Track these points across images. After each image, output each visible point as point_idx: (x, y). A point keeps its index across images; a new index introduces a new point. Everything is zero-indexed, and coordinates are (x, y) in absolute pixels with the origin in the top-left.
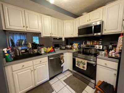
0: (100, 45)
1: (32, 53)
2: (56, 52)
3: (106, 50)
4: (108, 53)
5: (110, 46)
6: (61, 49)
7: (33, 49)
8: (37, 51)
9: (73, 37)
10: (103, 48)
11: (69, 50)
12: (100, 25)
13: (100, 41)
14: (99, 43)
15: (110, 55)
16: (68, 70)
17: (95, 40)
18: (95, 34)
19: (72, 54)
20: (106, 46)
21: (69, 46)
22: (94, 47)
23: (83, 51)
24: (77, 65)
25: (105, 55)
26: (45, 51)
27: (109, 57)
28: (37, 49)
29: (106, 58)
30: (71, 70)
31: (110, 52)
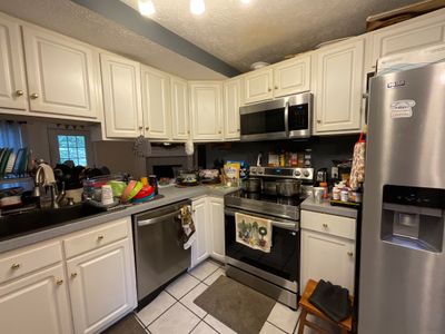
0: (308, 166)
1: (56, 206)
2: (162, 197)
3: (325, 184)
4: (330, 190)
5: (334, 171)
6: (182, 184)
7: (60, 190)
8: (83, 198)
9: (223, 140)
10: (315, 175)
11: (211, 187)
12: (305, 106)
13: (308, 153)
14: (305, 160)
15: (335, 197)
16: (210, 259)
17: (294, 152)
18: (292, 134)
19: (222, 200)
20: (325, 170)
21: (210, 174)
22: (290, 173)
23: (258, 187)
24: (240, 236)
25: (322, 197)
26: (119, 194)
27: (334, 204)
28: (82, 190)
29: (326, 206)
30: (221, 256)
31: (335, 189)
